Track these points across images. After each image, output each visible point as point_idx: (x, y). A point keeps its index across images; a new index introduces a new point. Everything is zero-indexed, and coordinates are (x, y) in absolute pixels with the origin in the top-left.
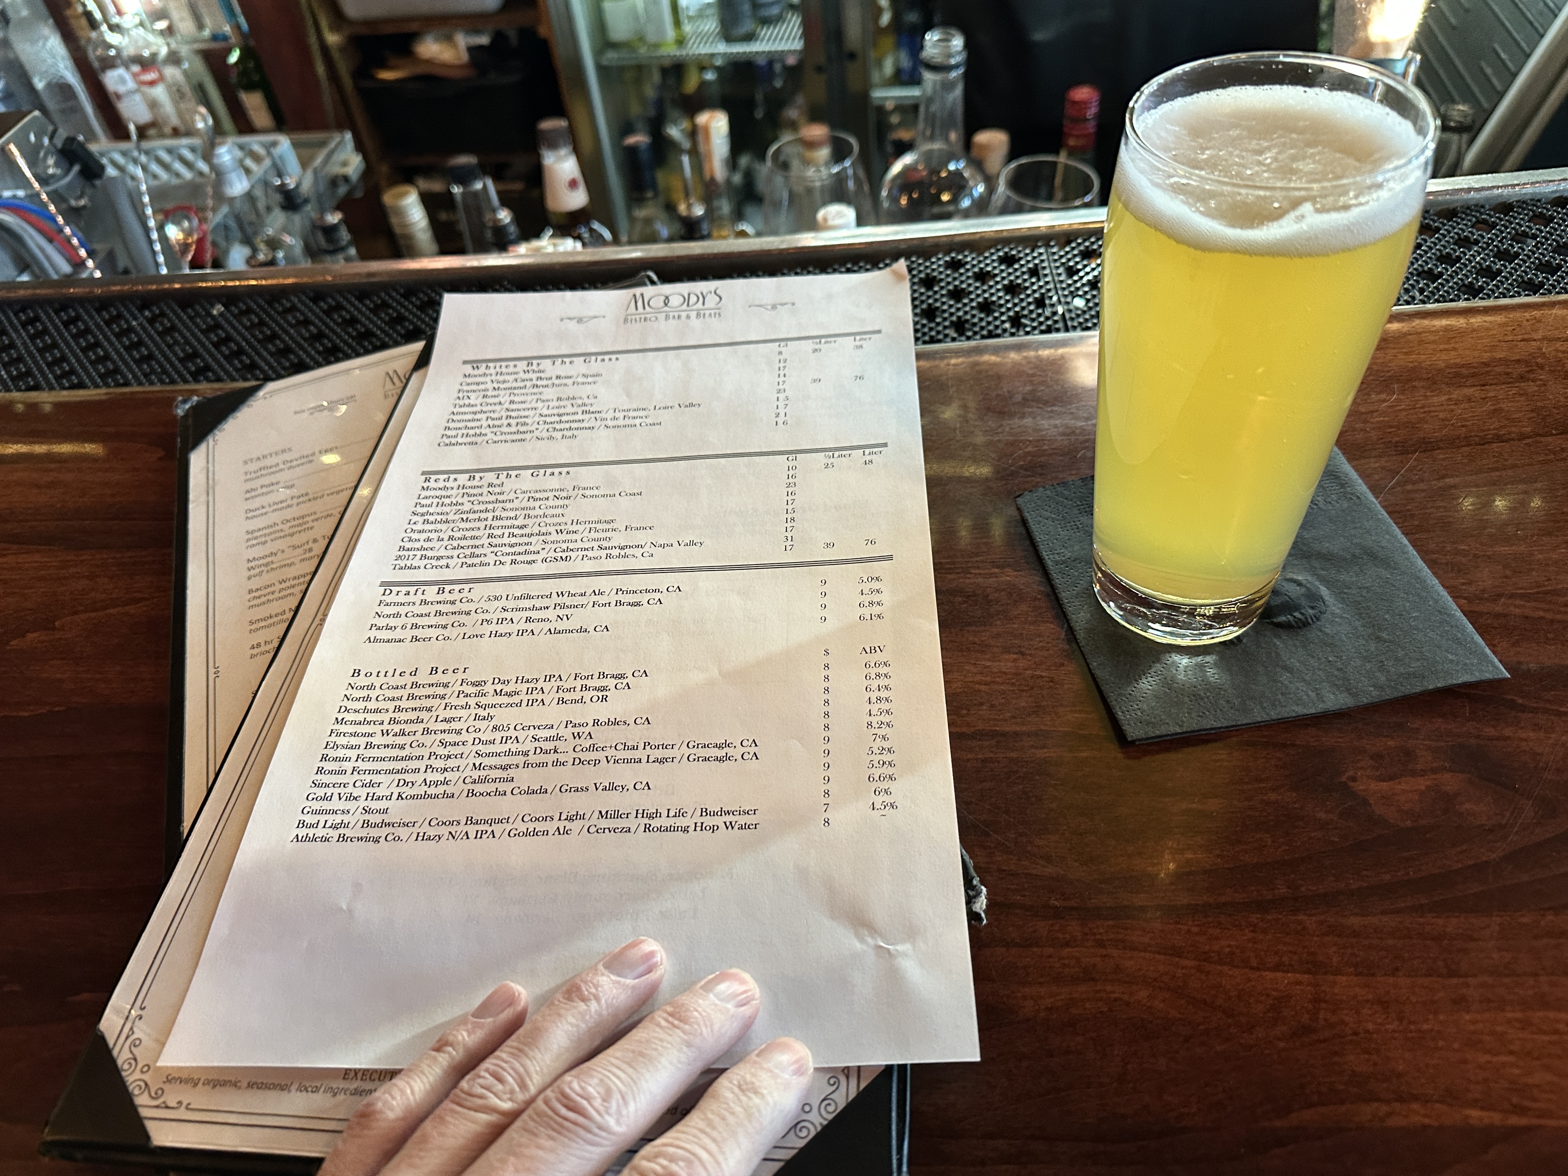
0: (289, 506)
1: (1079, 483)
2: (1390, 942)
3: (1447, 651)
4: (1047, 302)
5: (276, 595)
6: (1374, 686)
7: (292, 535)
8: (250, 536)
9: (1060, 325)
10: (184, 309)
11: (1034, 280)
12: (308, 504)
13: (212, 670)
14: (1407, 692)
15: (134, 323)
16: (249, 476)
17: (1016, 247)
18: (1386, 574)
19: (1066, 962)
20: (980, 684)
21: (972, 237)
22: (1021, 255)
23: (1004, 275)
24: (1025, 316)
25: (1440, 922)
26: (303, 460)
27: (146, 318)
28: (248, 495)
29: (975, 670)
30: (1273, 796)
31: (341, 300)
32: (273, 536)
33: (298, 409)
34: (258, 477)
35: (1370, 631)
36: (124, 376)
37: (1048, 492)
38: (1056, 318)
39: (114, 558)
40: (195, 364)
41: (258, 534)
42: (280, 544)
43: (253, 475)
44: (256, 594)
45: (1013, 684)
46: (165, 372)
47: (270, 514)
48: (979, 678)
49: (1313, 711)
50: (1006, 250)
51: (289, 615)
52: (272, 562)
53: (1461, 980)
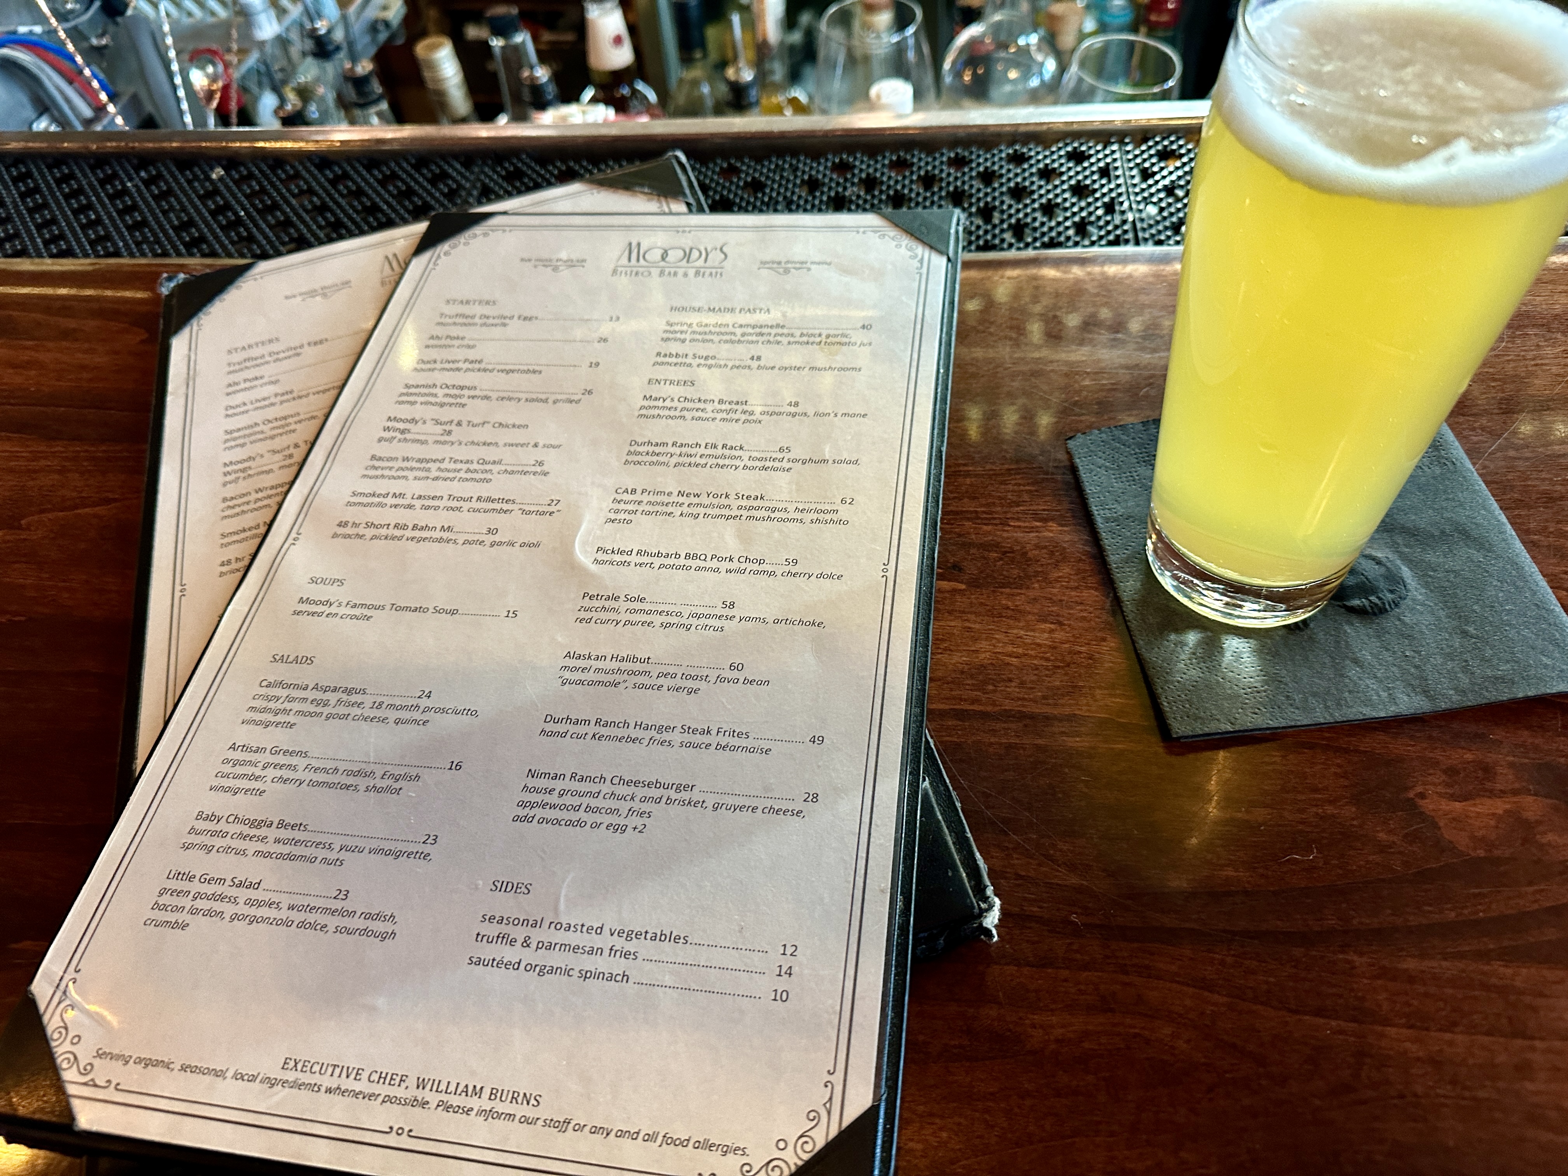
0: (273, 404)
1: (1140, 427)
2: (1449, 991)
3: (1542, 653)
4: (1117, 208)
5: (252, 506)
6: (1455, 689)
7: (272, 437)
8: (228, 437)
9: (1130, 236)
10: (182, 172)
11: (1104, 181)
12: (293, 403)
13: (178, 588)
14: (1493, 699)
15: (129, 184)
16: (232, 369)
17: (1087, 142)
18: (1478, 556)
19: (1083, 987)
20: (1010, 656)
21: (1038, 128)
22: (1092, 152)
23: (1073, 173)
24: (1091, 223)
25: (1509, 971)
26: (291, 353)
27: (142, 179)
28: (230, 390)
29: (1006, 640)
30: (1330, 810)
31: (349, 168)
32: (253, 438)
33: (288, 293)
34: (242, 370)
35: (1455, 623)
36: (115, 244)
37: (1103, 435)
38: (1126, 227)
39: (86, 451)
40: (189, 234)
41: (236, 435)
42: (261, 448)
43: (237, 367)
44: (231, 503)
45: (1047, 660)
46: (158, 241)
47: (251, 413)
48: (1010, 649)
49: (1383, 714)
50: (1076, 145)
51: (262, 530)
52: (250, 468)
53: (1527, 1043)
